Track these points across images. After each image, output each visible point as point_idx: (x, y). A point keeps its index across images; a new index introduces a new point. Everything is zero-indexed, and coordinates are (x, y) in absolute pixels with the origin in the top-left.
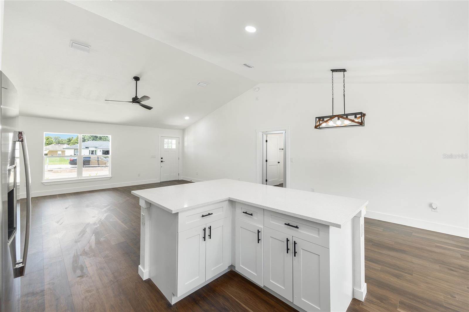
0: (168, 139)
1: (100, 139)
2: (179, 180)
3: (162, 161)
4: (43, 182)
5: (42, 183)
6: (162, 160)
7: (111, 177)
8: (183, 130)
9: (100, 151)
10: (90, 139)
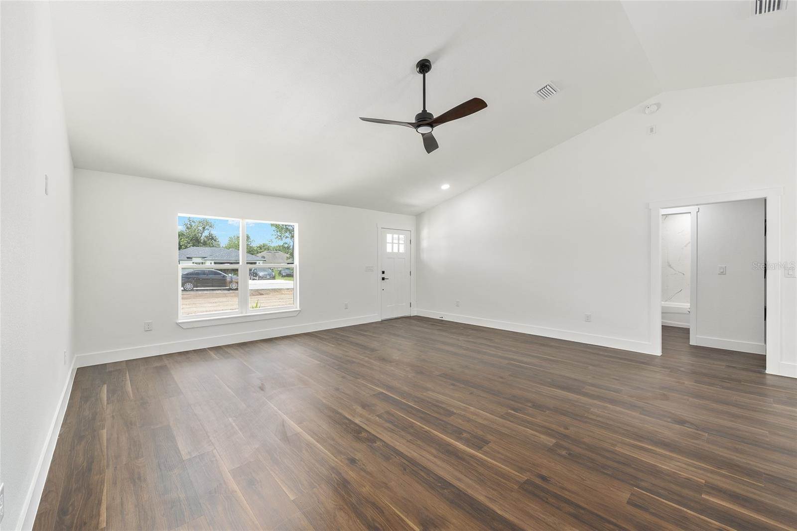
0: (399, 234)
1: (204, 245)
2: (412, 315)
3: (383, 279)
4: (179, 321)
5: (178, 324)
6: (383, 276)
7: (300, 311)
8: (419, 216)
9: (211, 263)
10: (189, 245)
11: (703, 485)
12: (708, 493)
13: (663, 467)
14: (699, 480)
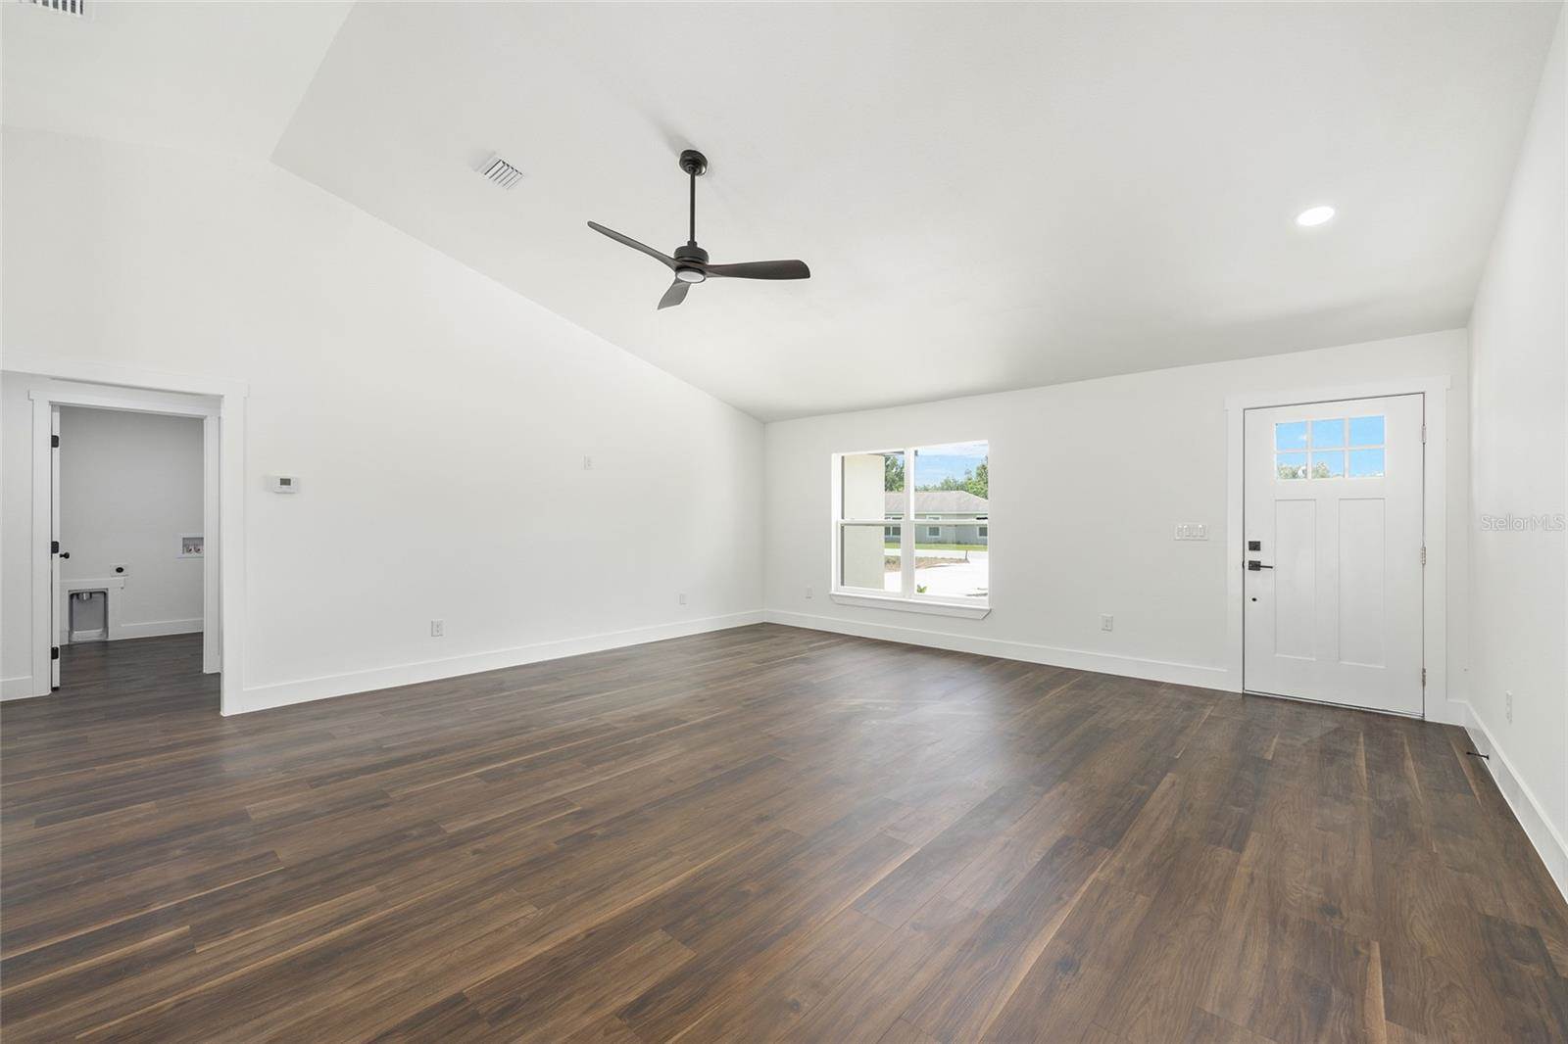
3: (1254, 566)
4: (831, 593)
5: (830, 596)
6: (1256, 555)
8: (1468, 325)
11: (196, 944)
12: (182, 937)
13: (278, 921)
14: (207, 947)
